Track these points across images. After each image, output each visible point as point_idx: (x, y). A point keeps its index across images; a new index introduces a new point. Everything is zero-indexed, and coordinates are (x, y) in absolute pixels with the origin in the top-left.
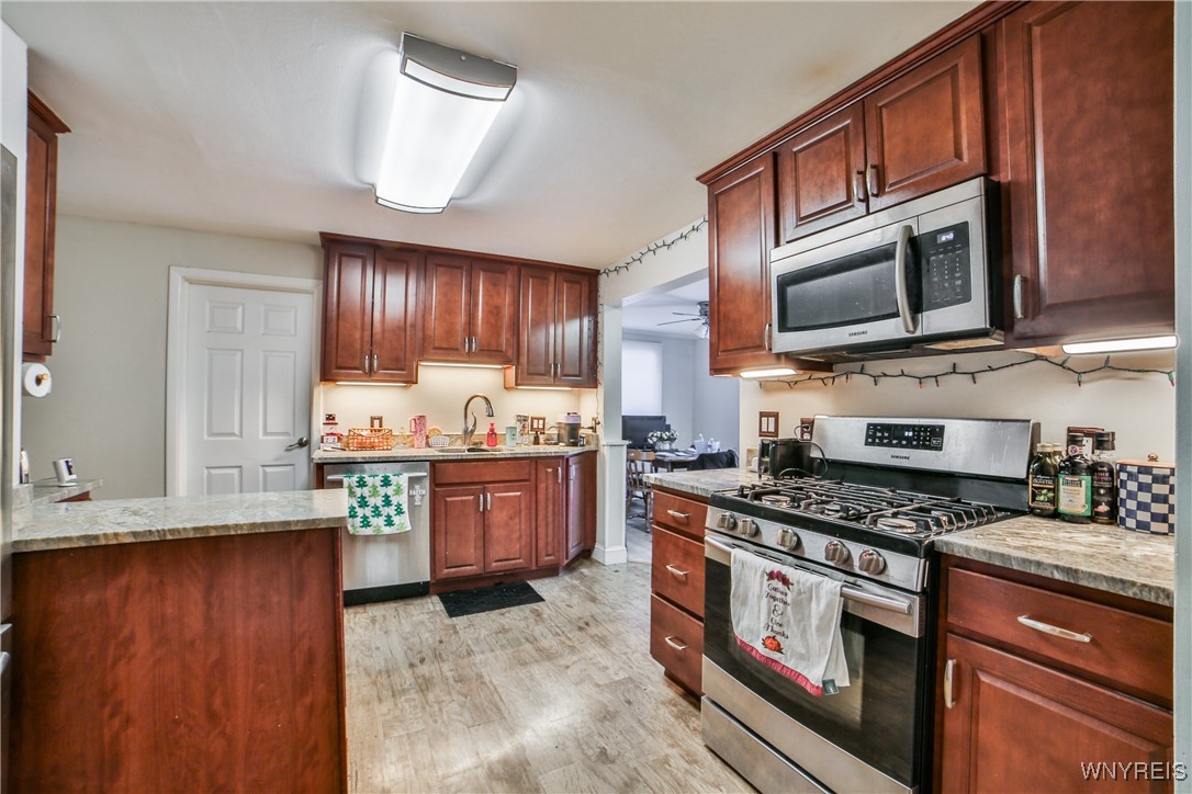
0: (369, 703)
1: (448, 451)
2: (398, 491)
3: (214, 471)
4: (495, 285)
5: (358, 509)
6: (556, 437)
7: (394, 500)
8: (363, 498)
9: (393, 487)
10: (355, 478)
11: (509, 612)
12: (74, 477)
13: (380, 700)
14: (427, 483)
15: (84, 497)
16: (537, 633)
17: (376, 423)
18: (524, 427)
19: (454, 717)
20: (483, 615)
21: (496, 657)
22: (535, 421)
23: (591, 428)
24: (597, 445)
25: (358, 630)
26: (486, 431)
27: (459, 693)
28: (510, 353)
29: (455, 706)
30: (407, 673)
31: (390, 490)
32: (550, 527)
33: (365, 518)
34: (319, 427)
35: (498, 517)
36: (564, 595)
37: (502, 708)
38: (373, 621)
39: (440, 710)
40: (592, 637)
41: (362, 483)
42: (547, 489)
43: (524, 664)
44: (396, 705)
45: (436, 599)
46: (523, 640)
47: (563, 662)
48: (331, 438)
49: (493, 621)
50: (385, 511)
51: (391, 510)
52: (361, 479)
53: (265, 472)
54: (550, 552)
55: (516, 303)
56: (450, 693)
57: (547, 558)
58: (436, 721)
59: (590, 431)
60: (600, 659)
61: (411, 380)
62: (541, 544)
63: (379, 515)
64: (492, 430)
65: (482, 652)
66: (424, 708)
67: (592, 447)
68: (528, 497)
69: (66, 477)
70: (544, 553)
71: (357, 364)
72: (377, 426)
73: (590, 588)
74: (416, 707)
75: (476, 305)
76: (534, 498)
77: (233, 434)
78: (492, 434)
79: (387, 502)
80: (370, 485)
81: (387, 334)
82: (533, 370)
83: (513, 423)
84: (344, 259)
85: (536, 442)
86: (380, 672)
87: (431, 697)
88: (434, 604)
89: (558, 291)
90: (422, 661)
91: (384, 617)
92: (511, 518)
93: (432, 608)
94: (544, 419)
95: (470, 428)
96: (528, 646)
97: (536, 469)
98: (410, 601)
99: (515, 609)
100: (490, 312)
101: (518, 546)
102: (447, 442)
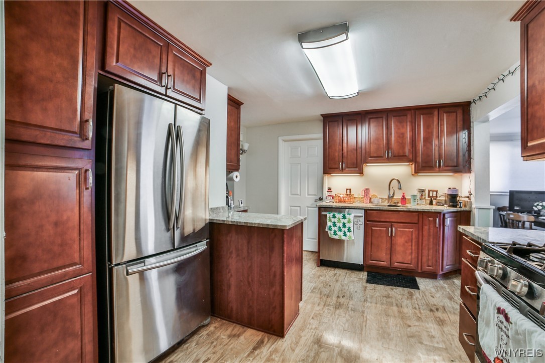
0: (314, 304)
1: (380, 205)
2: (349, 221)
3: (292, 208)
4: (401, 122)
5: (332, 227)
6: (444, 202)
7: (347, 225)
8: (334, 223)
9: (347, 220)
10: (332, 214)
11: (396, 289)
12: (242, 205)
13: (319, 305)
14: (362, 219)
15: (246, 211)
16: (404, 304)
17: (348, 191)
18: (422, 195)
19: (342, 324)
20: (382, 287)
21: (376, 307)
22: (431, 192)
23: (468, 197)
24: (471, 207)
25: (327, 277)
26: (400, 197)
27: (350, 315)
28: (411, 156)
29: (345, 319)
30: (334, 299)
31: (346, 221)
32: (431, 251)
33: (335, 231)
34: (326, 193)
35: (400, 241)
36: (433, 290)
37: (364, 330)
38: (335, 275)
39: (338, 318)
40: (436, 317)
41: (334, 217)
42: (429, 229)
43: (388, 315)
44: (323, 309)
45: (366, 273)
46: (394, 304)
47: (408, 323)
48: (329, 197)
49: (386, 290)
50: (343, 229)
51: (346, 230)
52: (334, 215)
53: (308, 209)
54: (430, 264)
55: (413, 130)
56: (345, 314)
57: (427, 267)
58: (333, 322)
59: (467, 199)
60: (432, 330)
61: (361, 172)
62: (425, 259)
63: (341, 231)
64: (403, 196)
65: (371, 303)
66: (332, 315)
67: (467, 209)
68: (417, 232)
69: (241, 205)
70: (426, 264)
71: (337, 166)
72: (348, 193)
73: (453, 292)
74: (330, 313)
75: (391, 134)
76: (421, 233)
77: (298, 195)
78: (404, 198)
79: (344, 226)
80: (337, 217)
81: (349, 153)
82: (425, 166)
83: (416, 193)
84: (330, 123)
85: (431, 203)
86: (325, 295)
87: (338, 311)
88: (364, 275)
89: (440, 120)
90: (343, 297)
91: (340, 275)
92: (406, 242)
93: (361, 277)
94: (437, 191)
95: (392, 195)
96: (395, 308)
97: (423, 218)
98: (353, 271)
99: (400, 289)
100: (399, 137)
101: (410, 257)
102: (380, 200)
